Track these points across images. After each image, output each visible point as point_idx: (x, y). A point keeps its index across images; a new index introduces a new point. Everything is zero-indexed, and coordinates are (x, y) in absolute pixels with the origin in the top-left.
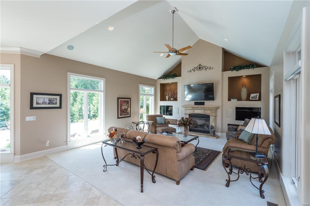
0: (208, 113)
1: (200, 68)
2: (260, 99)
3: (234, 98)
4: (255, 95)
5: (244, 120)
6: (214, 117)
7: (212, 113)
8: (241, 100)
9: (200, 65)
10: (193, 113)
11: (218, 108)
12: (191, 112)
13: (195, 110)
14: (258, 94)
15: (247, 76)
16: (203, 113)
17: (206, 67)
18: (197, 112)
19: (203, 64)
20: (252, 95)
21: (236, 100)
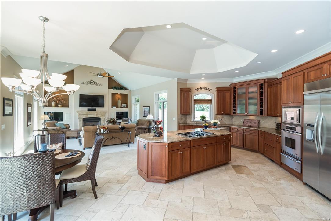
0: (99, 116)
1: (92, 83)
2: (127, 107)
3: (114, 106)
4: (125, 104)
5: (122, 119)
6: (104, 119)
7: (102, 116)
8: (118, 108)
9: (92, 80)
10: (87, 117)
11: (106, 112)
12: (85, 117)
13: (89, 115)
14: (126, 104)
15: (120, 94)
16: (95, 117)
17: (97, 83)
18: (90, 116)
19: (95, 80)
20: (123, 105)
21: (115, 107)
